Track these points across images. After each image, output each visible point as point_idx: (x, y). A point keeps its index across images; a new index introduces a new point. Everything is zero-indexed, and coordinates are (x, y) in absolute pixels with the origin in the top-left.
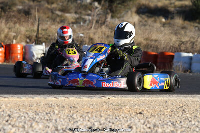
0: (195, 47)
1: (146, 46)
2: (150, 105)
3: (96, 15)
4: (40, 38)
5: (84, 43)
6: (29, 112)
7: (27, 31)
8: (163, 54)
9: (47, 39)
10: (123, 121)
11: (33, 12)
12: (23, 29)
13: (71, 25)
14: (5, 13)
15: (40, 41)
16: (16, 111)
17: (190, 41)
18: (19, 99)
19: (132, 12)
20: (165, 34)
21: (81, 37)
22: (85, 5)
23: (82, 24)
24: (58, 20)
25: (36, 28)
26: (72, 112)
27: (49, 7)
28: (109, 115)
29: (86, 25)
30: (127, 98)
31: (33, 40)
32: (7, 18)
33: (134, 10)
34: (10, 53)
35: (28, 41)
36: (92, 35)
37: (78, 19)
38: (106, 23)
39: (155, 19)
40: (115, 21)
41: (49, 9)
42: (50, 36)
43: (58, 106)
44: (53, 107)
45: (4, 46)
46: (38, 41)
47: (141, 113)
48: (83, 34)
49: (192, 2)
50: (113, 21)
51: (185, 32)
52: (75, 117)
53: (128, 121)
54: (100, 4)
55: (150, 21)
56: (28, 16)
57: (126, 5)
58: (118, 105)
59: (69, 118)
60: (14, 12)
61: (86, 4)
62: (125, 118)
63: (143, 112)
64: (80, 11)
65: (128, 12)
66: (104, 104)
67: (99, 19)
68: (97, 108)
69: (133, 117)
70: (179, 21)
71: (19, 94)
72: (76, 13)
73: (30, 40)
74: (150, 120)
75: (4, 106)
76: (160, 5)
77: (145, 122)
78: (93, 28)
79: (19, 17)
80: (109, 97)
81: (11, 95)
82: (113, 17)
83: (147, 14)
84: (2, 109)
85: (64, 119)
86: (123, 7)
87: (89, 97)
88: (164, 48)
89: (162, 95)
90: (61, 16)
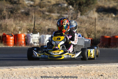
1: (103, 32)
3: (70, 14)
4: (36, 30)
6: (30, 77)
7: (28, 25)
8: (114, 37)
9: (40, 30)
11: (31, 13)
12: (25, 24)
13: (55, 21)
14: (13, 14)
15: (36, 32)
16: (22, 77)
18: (24, 69)
19: (93, 11)
20: (115, 24)
22: (63, 8)
25: (33, 23)
27: (41, 9)
30: (92, 66)
31: (31, 31)
32: (14, 18)
33: (95, 9)
34: (17, 40)
35: (29, 32)
38: (77, 19)
39: (108, 15)
40: (83, 17)
41: (40, 11)
42: (42, 28)
45: (14, 36)
46: (35, 31)
47: (101, 75)
50: (82, 17)
54: (73, 6)
55: (105, 16)
56: (27, 16)
57: (89, 6)
58: (86, 70)
60: (19, 13)
63: (103, 75)
64: (60, 11)
65: (90, 11)
66: (78, 70)
67: (72, 16)
68: (74, 73)
71: (24, 66)
72: (58, 13)
73: (30, 31)
75: (15, 74)
76: (111, 6)
79: (22, 17)
80: (81, 66)
81: (19, 67)
82: (81, 15)
83: (103, 12)
84: (14, 76)
86: (87, 8)
88: (114, 33)
89: (114, 64)
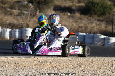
0: (87, 29)
2: (61, 63)
5: (24, 27)
10: (45, 71)
17: (84, 26)
21: (22, 23)
23: (22, 15)
24: (8, 14)
26: (16, 66)
28: (37, 68)
29: (24, 16)
36: (28, 22)
37: (20, 13)
43: (8, 63)
44: (5, 63)
48: (23, 21)
49: (85, 4)
51: (81, 21)
52: (18, 69)
53: (48, 71)
59: (14, 70)
61: (24, 4)
62: (46, 70)
69: (51, 69)
70: (78, 15)
74: (61, 71)
77: (58, 72)
78: (28, 18)
85: (11, 70)
87: (26, 58)
90: (10, 11)
